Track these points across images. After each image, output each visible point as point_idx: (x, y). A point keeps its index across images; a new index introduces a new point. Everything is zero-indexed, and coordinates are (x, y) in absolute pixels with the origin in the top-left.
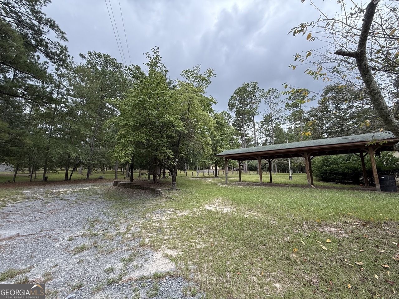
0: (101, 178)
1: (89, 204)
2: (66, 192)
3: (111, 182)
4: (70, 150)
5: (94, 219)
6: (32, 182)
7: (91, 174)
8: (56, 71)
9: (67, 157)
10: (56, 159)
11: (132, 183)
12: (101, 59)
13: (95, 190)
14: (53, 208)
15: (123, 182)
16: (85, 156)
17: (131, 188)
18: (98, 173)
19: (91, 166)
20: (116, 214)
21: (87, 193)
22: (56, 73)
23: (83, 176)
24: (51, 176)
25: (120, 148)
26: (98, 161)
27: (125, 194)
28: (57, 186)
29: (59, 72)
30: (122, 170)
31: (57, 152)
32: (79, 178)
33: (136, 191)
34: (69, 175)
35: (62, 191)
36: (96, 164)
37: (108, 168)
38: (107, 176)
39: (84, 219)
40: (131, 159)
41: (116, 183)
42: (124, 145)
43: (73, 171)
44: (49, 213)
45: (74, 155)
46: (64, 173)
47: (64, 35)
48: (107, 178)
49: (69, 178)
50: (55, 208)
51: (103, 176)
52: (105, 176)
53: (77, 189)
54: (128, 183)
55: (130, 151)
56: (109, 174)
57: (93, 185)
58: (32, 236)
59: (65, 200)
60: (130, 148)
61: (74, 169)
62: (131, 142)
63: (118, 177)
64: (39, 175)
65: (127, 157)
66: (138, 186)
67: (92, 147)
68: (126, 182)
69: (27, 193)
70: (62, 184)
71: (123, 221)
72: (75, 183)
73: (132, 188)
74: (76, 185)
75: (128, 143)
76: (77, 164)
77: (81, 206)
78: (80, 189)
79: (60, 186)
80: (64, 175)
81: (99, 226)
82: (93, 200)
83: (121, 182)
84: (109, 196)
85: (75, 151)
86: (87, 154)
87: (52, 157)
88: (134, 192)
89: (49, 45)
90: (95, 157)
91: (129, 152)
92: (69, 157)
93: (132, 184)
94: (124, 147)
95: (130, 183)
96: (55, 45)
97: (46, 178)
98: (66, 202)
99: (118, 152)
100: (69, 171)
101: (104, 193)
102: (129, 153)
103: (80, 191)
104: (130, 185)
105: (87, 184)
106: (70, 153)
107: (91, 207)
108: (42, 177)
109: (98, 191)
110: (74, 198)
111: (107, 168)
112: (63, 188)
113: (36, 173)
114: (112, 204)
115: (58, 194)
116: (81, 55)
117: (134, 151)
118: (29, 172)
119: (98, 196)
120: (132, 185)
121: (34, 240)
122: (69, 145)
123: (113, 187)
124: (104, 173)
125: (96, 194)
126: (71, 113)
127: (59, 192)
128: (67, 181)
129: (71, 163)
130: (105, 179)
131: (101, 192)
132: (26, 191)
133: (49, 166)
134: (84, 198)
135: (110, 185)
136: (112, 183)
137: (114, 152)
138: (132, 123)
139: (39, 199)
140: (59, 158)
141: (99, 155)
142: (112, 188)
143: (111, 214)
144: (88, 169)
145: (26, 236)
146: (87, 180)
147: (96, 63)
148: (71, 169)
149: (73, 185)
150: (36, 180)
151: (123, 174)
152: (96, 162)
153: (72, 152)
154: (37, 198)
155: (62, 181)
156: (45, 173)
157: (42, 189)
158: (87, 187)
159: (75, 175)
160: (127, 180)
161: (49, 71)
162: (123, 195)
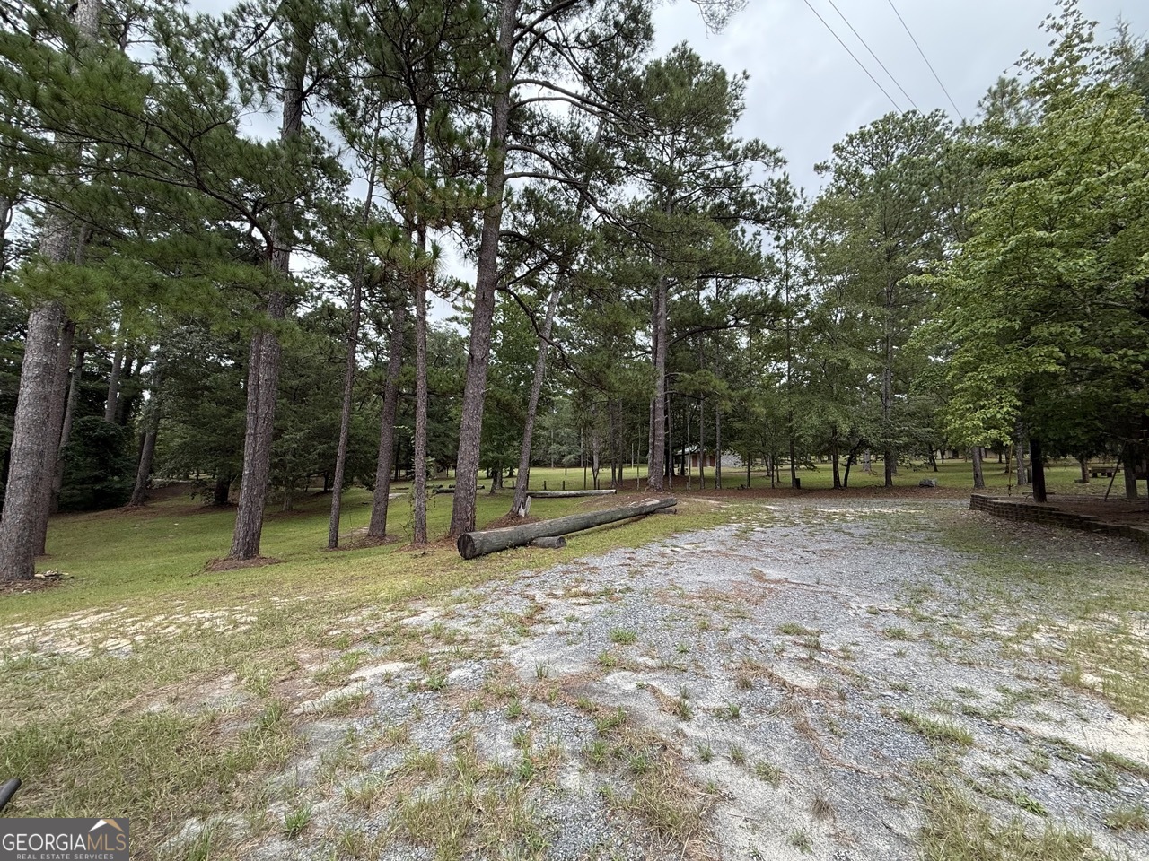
0: (926, 485)
1: (903, 551)
2: (843, 515)
3: (961, 497)
4: (834, 414)
5: (919, 587)
6: (775, 490)
7: (895, 472)
8: (777, 243)
9: (829, 431)
10: (810, 440)
11: (1045, 505)
12: (868, 144)
13: (913, 516)
14: (825, 546)
15: (1004, 499)
16: (871, 428)
17: (1038, 522)
18: (916, 469)
19: (893, 453)
20: (982, 589)
21: (895, 524)
22: (778, 247)
23: (876, 479)
24: (806, 476)
25: (967, 403)
26: (909, 434)
27: (1015, 539)
28: (822, 500)
29: (783, 241)
30: (1004, 456)
31: (810, 423)
32: (866, 484)
33: (1059, 533)
34: (842, 475)
35: (835, 513)
36: (906, 444)
37: (947, 454)
38: (946, 478)
39: (895, 581)
40: (1009, 433)
41: (978, 503)
42: (980, 393)
43: (848, 466)
44: (822, 555)
45: (845, 428)
46: (829, 469)
47: (779, 155)
48: (948, 484)
49: (842, 483)
50: (831, 547)
51: (934, 478)
52: (940, 479)
53: (867, 510)
54: (1026, 506)
55: (1002, 407)
56: (953, 472)
57: (907, 504)
58: (806, 587)
59: (846, 533)
60: (1000, 400)
61: (850, 460)
62: (1001, 381)
63: (988, 482)
64: (784, 473)
65: (995, 428)
66: (1070, 516)
67: (887, 398)
68: (1018, 502)
69: (774, 510)
70: (830, 497)
71: (1004, 609)
72: (858, 496)
73: (1045, 523)
74: (861, 500)
75: (989, 387)
76: (856, 448)
77: (882, 551)
78: (874, 512)
79: (827, 500)
80: (831, 475)
81: (934, 604)
82: (912, 543)
83: (997, 499)
84: (956, 538)
85: (846, 416)
86: (875, 420)
87: (801, 436)
88: (1052, 535)
89: (756, 197)
90: (898, 426)
91: (999, 412)
92: (835, 433)
93: (1042, 508)
94: (979, 400)
95: (1035, 504)
96: (766, 190)
97: (797, 482)
98: (847, 537)
99: (962, 417)
100: (839, 465)
101: (942, 529)
102: (999, 416)
103: (874, 516)
104: (1036, 512)
105: (890, 501)
106: (835, 422)
107: (907, 557)
108: (790, 479)
109: (923, 522)
110: (864, 532)
111: (943, 454)
112: (835, 506)
113: (777, 470)
114: (968, 561)
115: (828, 518)
116: (817, 168)
117: (1015, 407)
118: (765, 468)
119: (922, 536)
120: (1042, 513)
121: (811, 594)
122: (831, 405)
123: (972, 512)
124: (936, 470)
125: (918, 529)
126: (820, 325)
127: (829, 514)
128: (840, 489)
129: (840, 447)
130: (940, 488)
131: (932, 525)
132: (772, 507)
133: (799, 454)
134: (887, 535)
135: (959, 507)
136: (967, 502)
137: (949, 417)
138: (994, 323)
139: (798, 525)
140: (815, 437)
141: (909, 418)
142: (965, 516)
143: (966, 585)
144: (886, 458)
145: (798, 584)
146: (887, 489)
147: (857, 161)
148: (843, 459)
149: (856, 500)
150: (781, 485)
151: (1007, 471)
152: (905, 439)
153: (840, 420)
154: (792, 523)
155: (829, 489)
156: (793, 470)
157: (797, 506)
158: (890, 508)
159: (857, 476)
160: (1023, 494)
161: (765, 251)
162: (1007, 540)
